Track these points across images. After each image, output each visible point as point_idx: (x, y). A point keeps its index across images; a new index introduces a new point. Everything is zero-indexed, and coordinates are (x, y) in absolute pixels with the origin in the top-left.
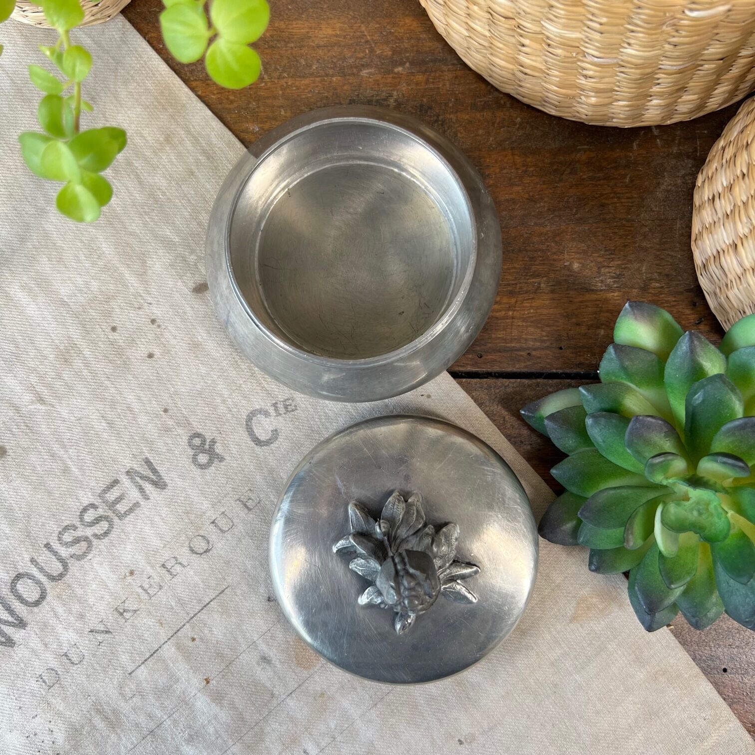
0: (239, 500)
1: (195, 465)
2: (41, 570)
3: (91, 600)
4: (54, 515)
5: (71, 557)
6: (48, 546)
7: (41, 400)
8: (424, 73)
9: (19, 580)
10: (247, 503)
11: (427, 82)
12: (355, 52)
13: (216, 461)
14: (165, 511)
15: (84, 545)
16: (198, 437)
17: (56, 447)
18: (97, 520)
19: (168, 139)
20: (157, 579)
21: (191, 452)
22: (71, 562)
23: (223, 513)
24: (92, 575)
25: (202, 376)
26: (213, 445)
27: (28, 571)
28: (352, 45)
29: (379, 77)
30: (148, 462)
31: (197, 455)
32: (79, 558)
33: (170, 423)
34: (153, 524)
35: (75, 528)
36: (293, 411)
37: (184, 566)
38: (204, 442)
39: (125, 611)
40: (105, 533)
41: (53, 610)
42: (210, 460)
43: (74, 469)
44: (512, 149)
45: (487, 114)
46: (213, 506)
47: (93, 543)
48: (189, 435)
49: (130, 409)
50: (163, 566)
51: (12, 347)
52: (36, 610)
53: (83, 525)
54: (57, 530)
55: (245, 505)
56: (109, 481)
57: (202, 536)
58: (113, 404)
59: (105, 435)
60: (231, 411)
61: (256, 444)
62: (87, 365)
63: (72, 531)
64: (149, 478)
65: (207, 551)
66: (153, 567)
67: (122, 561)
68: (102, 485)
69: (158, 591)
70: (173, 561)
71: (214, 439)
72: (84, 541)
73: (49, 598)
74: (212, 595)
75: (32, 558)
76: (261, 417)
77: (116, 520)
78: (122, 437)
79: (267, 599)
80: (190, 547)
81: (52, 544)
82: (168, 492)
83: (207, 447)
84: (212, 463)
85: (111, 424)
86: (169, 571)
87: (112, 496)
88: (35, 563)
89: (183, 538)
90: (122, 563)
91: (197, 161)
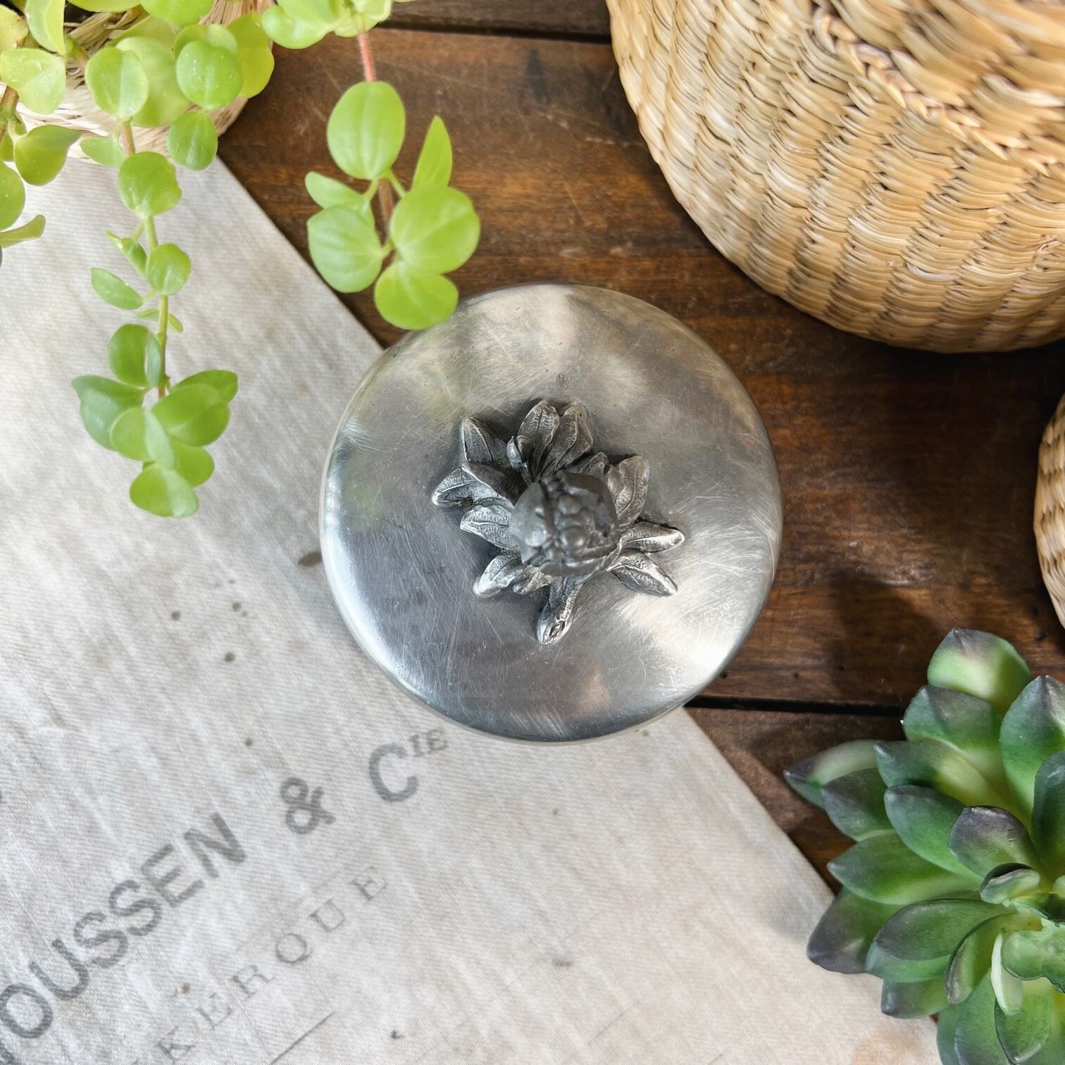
0: (355, 883)
1: (290, 826)
2: (46, 981)
3: (121, 1029)
4: (69, 896)
5: (94, 962)
6: (57, 944)
7: (59, 720)
8: (653, 257)
9: (9, 996)
10: (367, 889)
11: (657, 270)
12: (553, 222)
13: (322, 823)
14: (241, 896)
15: (114, 943)
16: (296, 784)
17: (78, 792)
18: (137, 907)
19: (270, 335)
20: (224, 999)
21: (283, 807)
22: (93, 971)
23: (329, 902)
24: (124, 991)
25: (306, 691)
26: (318, 797)
27: (25, 983)
28: (549, 210)
29: (587, 260)
30: (218, 821)
31: (293, 812)
32: (105, 963)
33: (254, 761)
34: (222, 916)
35: (101, 917)
36: (441, 749)
37: (266, 981)
38: (304, 793)
39: (173, 1047)
40: (149, 926)
41: (60, 1042)
42: (313, 819)
43: (106, 828)
44: (779, 374)
45: (743, 322)
46: (315, 890)
47: (129, 942)
48: (283, 780)
49: (194, 738)
50: (235, 979)
51: (18, 638)
52: (34, 1042)
53: (115, 912)
54: (72, 919)
55: (363, 892)
56: (158, 847)
57: (296, 936)
58: (169, 730)
59: (155, 778)
60: (347, 745)
61: (384, 798)
62: (131, 668)
63: (97, 922)
64: (219, 844)
65: (303, 958)
66: (219, 981)
67: (172, 969)
68: (147, 854)
69: (225, 1018)
70: (250, 973)
71: (320, 788)
72: (115, 937)
73: (56, 1025)
74: (307, 1025)
75: (33, 963)
76: (393, 758)
77: (166, 907)
78: (180, 780)
79: (390, 1034)
80: (277, 951)
81: (64, 941)
82: (247, 867)
83: (308, 799)
84: (316, 825)
85: (164, 760)
86: (243, 987)
87: (162, 870)
88: (36, 970)
89: (268, 938)
90: (171, 972)
91: (314, 371)
